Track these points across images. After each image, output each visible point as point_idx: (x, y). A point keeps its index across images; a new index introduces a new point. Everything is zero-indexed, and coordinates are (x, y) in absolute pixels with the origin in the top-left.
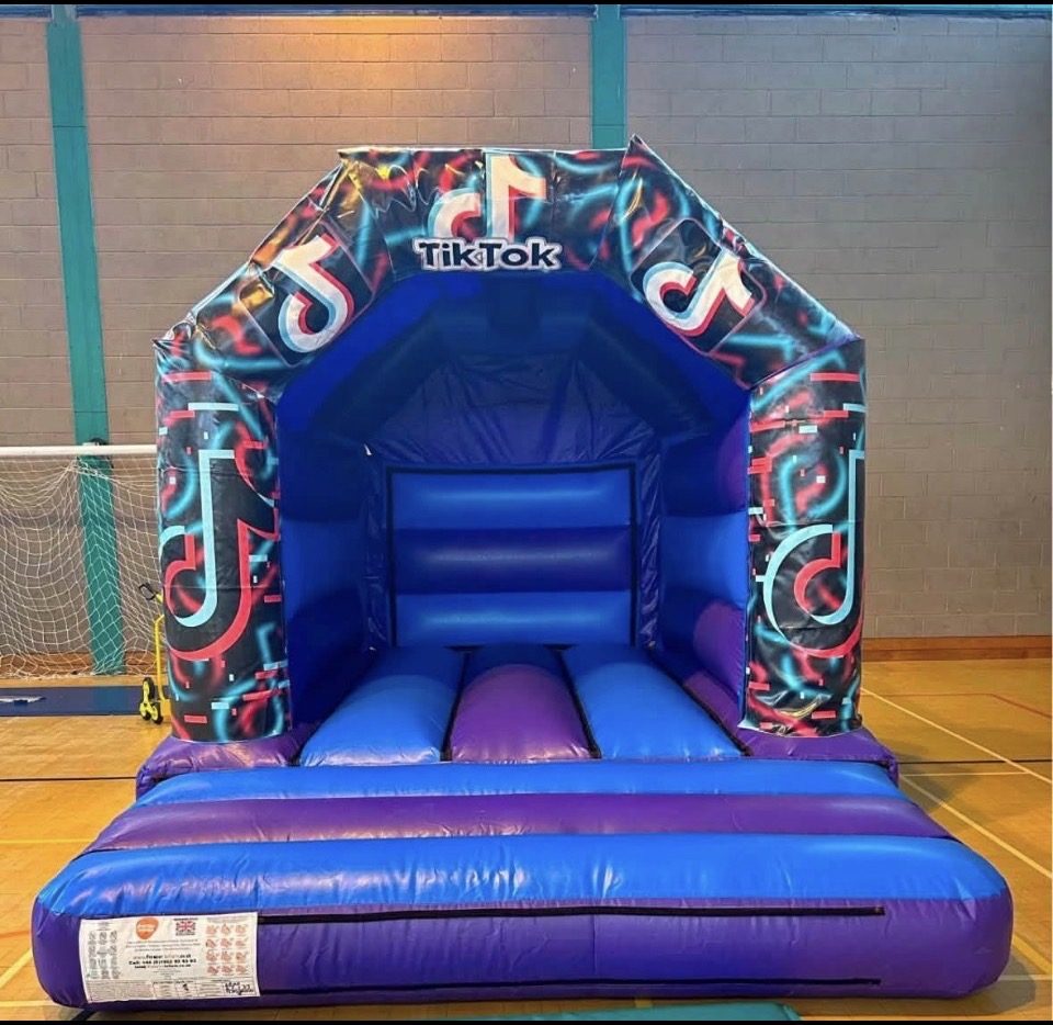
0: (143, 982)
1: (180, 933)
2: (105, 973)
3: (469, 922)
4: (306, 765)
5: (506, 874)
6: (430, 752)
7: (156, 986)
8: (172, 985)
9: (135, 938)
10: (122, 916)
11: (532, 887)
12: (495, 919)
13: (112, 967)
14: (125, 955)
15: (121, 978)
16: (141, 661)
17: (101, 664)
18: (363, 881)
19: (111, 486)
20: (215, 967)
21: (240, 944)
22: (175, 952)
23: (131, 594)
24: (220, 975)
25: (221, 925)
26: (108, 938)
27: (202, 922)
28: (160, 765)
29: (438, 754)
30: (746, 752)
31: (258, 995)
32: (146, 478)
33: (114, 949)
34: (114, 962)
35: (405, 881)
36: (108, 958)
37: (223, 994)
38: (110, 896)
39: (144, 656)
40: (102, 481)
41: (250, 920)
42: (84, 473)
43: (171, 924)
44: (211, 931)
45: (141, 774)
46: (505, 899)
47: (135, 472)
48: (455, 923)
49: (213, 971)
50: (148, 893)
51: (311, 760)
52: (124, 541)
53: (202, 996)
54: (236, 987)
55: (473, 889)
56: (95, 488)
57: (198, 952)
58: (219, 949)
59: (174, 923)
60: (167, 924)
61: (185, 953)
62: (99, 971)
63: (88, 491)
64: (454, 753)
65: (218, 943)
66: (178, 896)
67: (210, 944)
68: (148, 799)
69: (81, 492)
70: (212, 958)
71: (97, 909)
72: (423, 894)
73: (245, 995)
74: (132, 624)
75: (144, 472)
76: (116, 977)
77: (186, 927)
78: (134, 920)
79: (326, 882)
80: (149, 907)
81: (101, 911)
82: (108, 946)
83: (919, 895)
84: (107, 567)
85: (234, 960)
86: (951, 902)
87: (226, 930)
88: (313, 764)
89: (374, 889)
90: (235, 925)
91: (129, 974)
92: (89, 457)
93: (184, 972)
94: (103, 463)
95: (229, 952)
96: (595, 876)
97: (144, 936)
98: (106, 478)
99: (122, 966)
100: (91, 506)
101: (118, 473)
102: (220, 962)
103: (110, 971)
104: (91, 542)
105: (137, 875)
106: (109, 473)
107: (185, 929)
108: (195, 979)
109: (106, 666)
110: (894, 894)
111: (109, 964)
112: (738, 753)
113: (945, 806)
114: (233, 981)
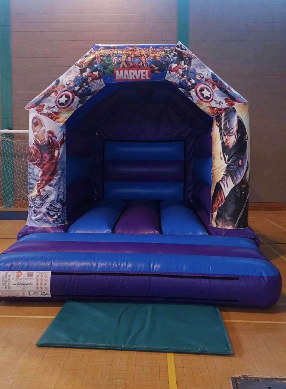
0: (17, 290)
1: (28, 276)
2: (6, 287)
3: (113, 277)
4: (70, 232)
5: (125, 264)
6: (109, 230)
7: (20, 292)
8: (25, 292)
9: (16, 277)
10: (12, 271)
11: (133, 268)
12: (121, 276)
13: (8, 286)
14: (12, 282)
15: (11, 289)
16: (19, 203)
17: (6, 204)
18: (83, 264)
19: (12, 143)
20: (38, 287)
21: (46, 280)
22: (26, 282)
23: (17, 180)
24: (40, 289)
25: (40, 274)
26: (7, 277)
27: (35, 273)
28: (25, 231)
29: (111, 231)
30: (210, 234)
31: (50, 296)
32: (24, 141)
33: (9, 280)
34: (9, 284)
35: (94, 264)
36: (7, 283)
37: (40, 296)
38: (9, 265)
39: (21, 201)
40: (10, 142)
41: (49, 273)
42: (4, 139)
43: (25, 274)
44: (38, 276)
45: (19, 234)
46: (124, 270)
47: (21, 139)
48: (109, 277)
49: (37, 288)
50: (20, 264)
51: (71, 231)
52: (16, 162)
53: (34, 296)
54: (44, 293)
55: (115, 267)
56: (7, 144)
57: (34, 282)
58: (40, 281)
59: (27, 273)
60: (25, 273)
61: (30, 282)
62: (4, 287)
63: (5, 145)
64: (116, 231)
65: (39, 280)
66: (28, 266)
67: (37, 280)
68: (20, 240)
69: (2, 145)
70: (37, 284)
71: (5, 268)
72: (100, 268)
73: (46, 296)
74: (17, 190)
75: (23, 139)
76: (9, 289)
77: (30, 274)
78: (16, 272)
79: (72, 264)
80: (20, 269)
81: (6, 269)
82: (7, 279)
83: (250, 275)
84: (10, 171)
85: (44, 285)
86: (260, 277)
87: (42, 276)
88: (72, 232)
89: (85, 266)
90: (44, 275)
91: (13, 288)
92: (6, 134)
93: (29, 288)
94: (11, 136)
95: (42, 282)
96: (152, 265)
97: (18, 277)
98: (11, 141)
99: (11, 285)
100: (6, 150)
101: (15, 139)
102: (40, 285)
103: (7, 287)
104: (5, 162)
105: (17, 260)
106: (12, 139)
107: (30, 275)
108: (32, 290)
109: (8, 204)
110: (242, 274)
111: (7, 285)
112: (207, 234)
113: (283, 257)
114: (43, 291)
